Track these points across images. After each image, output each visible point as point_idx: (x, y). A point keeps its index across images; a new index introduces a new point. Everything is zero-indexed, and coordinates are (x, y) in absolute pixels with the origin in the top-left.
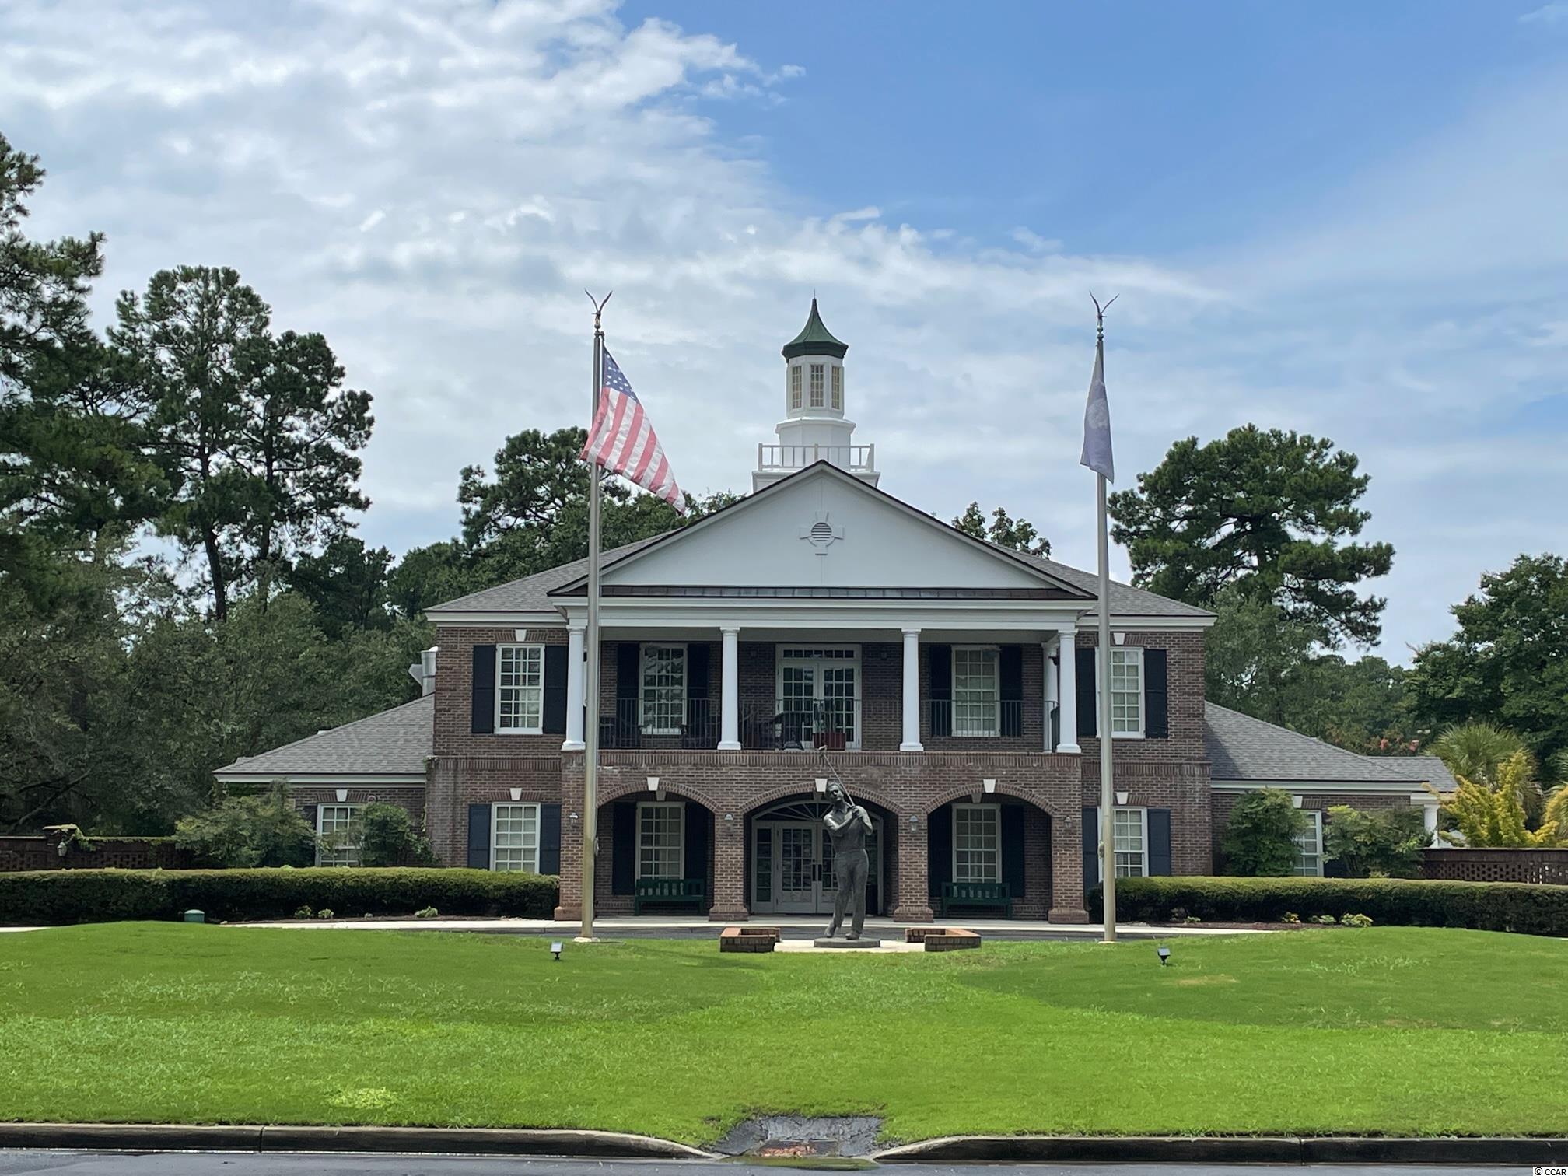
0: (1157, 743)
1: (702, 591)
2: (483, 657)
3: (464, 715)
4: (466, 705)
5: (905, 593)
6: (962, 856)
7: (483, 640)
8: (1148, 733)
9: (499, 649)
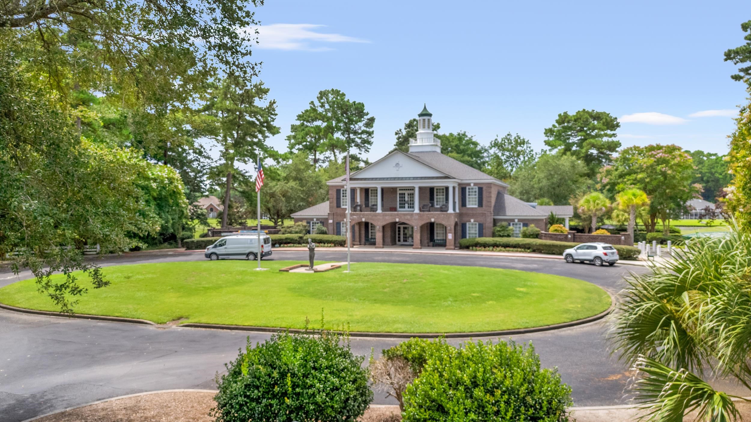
0: (481, 208)
1: (372, 179)
2: (338, 191)
3: (335, 204)
4: (335, 201)
5: (414, 178)
6: (437, 233)
7: (339, 188)
8: (479, 206)
9: (342, 190)
